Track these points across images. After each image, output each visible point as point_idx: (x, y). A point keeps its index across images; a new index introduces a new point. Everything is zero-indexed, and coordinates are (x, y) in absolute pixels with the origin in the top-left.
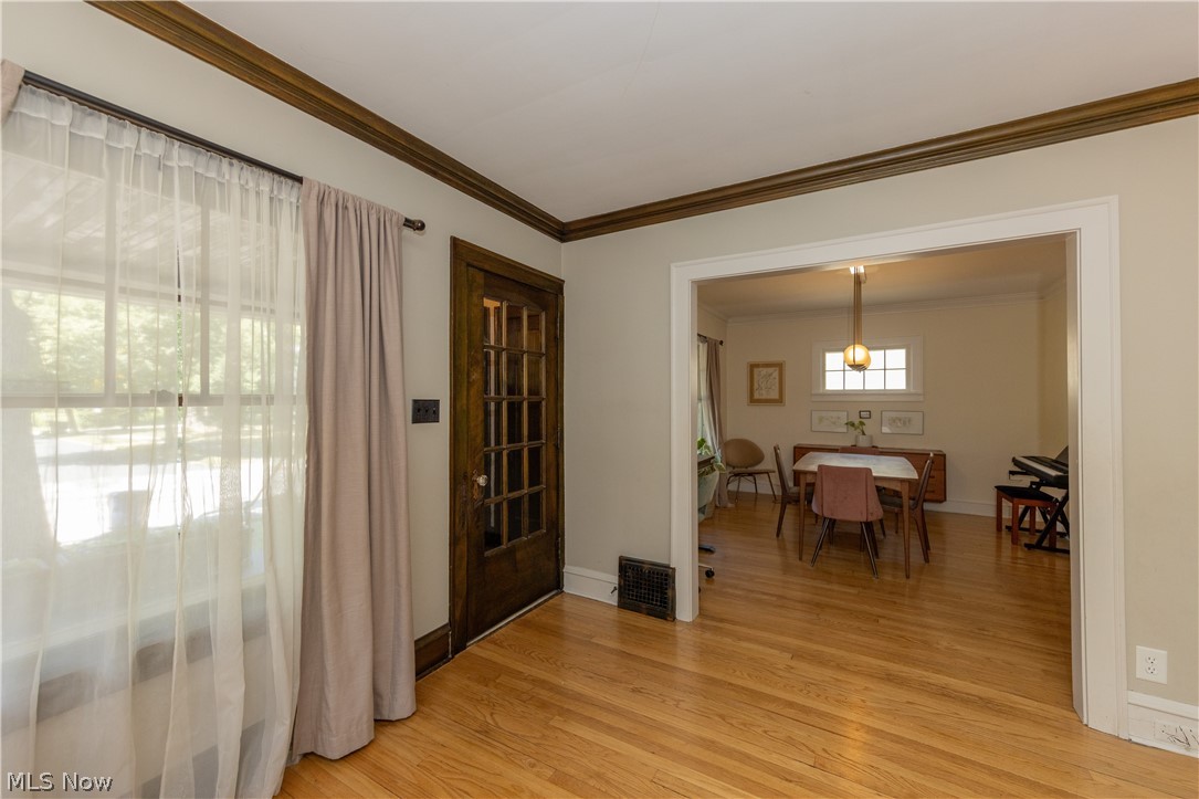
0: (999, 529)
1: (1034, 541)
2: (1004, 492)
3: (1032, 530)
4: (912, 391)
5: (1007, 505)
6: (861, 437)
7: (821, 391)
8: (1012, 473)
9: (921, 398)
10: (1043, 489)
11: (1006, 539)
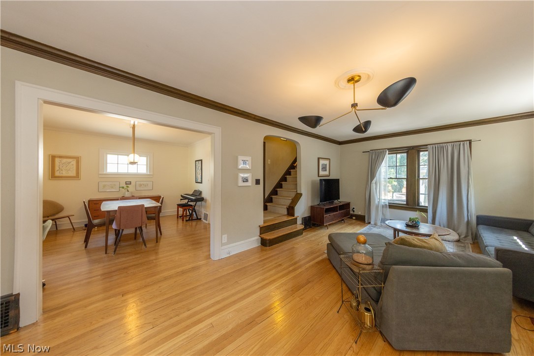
0: (178, 218)
1: (188, 219)
2: (179, 206)
3: (186, 216)
4: (148, 173)
5: (181, 210)
6: (127, 193)
7: (105, 173)
8: (181, 199)
9: (152, 176)
10: (189, 203)
11: (180, 221)
